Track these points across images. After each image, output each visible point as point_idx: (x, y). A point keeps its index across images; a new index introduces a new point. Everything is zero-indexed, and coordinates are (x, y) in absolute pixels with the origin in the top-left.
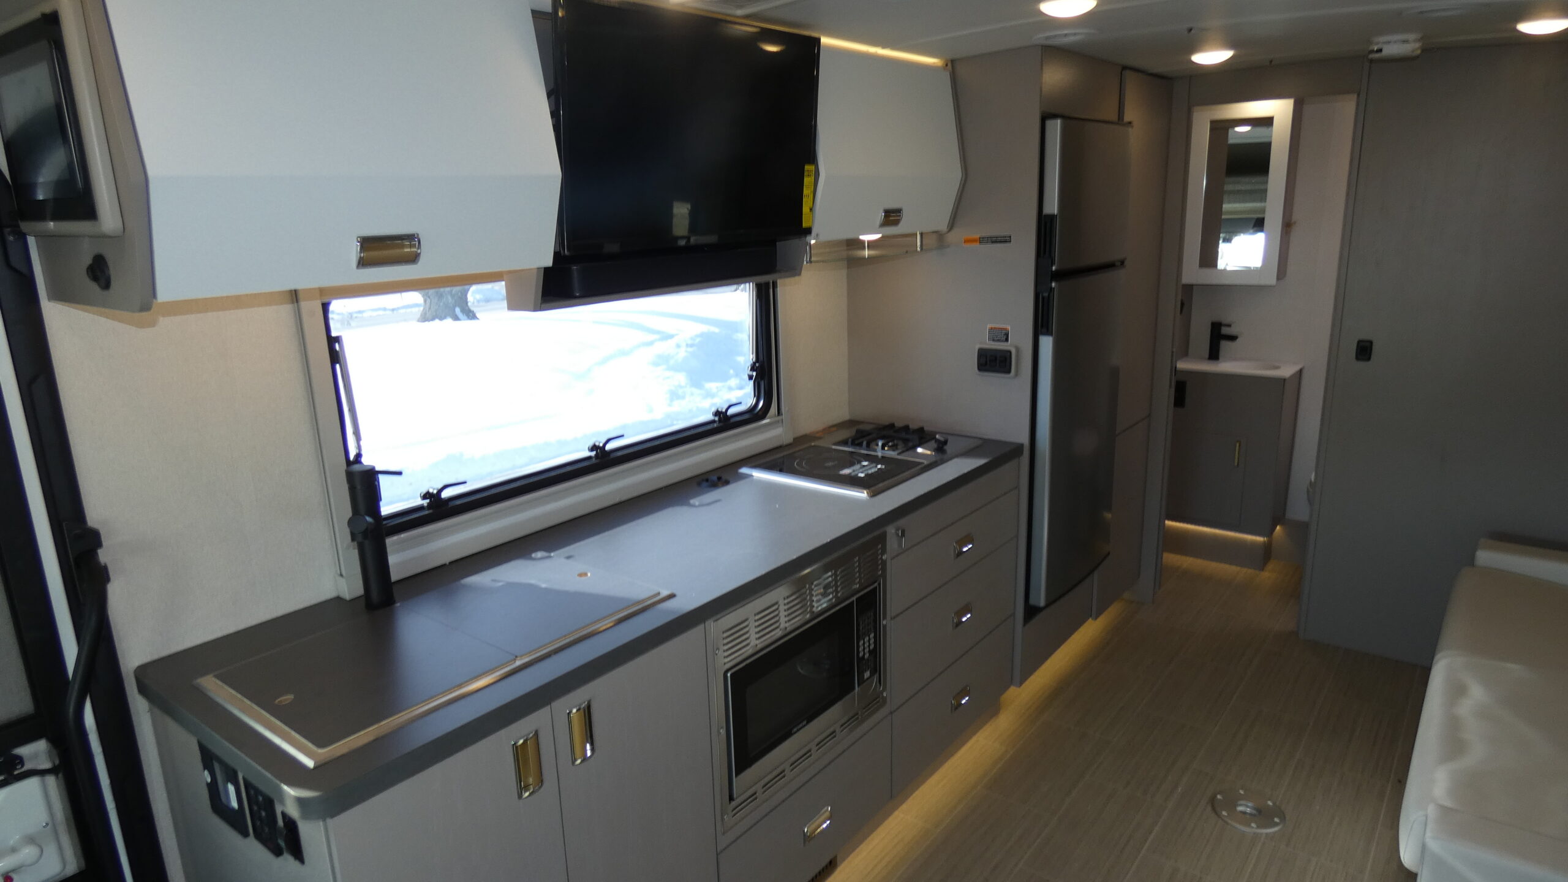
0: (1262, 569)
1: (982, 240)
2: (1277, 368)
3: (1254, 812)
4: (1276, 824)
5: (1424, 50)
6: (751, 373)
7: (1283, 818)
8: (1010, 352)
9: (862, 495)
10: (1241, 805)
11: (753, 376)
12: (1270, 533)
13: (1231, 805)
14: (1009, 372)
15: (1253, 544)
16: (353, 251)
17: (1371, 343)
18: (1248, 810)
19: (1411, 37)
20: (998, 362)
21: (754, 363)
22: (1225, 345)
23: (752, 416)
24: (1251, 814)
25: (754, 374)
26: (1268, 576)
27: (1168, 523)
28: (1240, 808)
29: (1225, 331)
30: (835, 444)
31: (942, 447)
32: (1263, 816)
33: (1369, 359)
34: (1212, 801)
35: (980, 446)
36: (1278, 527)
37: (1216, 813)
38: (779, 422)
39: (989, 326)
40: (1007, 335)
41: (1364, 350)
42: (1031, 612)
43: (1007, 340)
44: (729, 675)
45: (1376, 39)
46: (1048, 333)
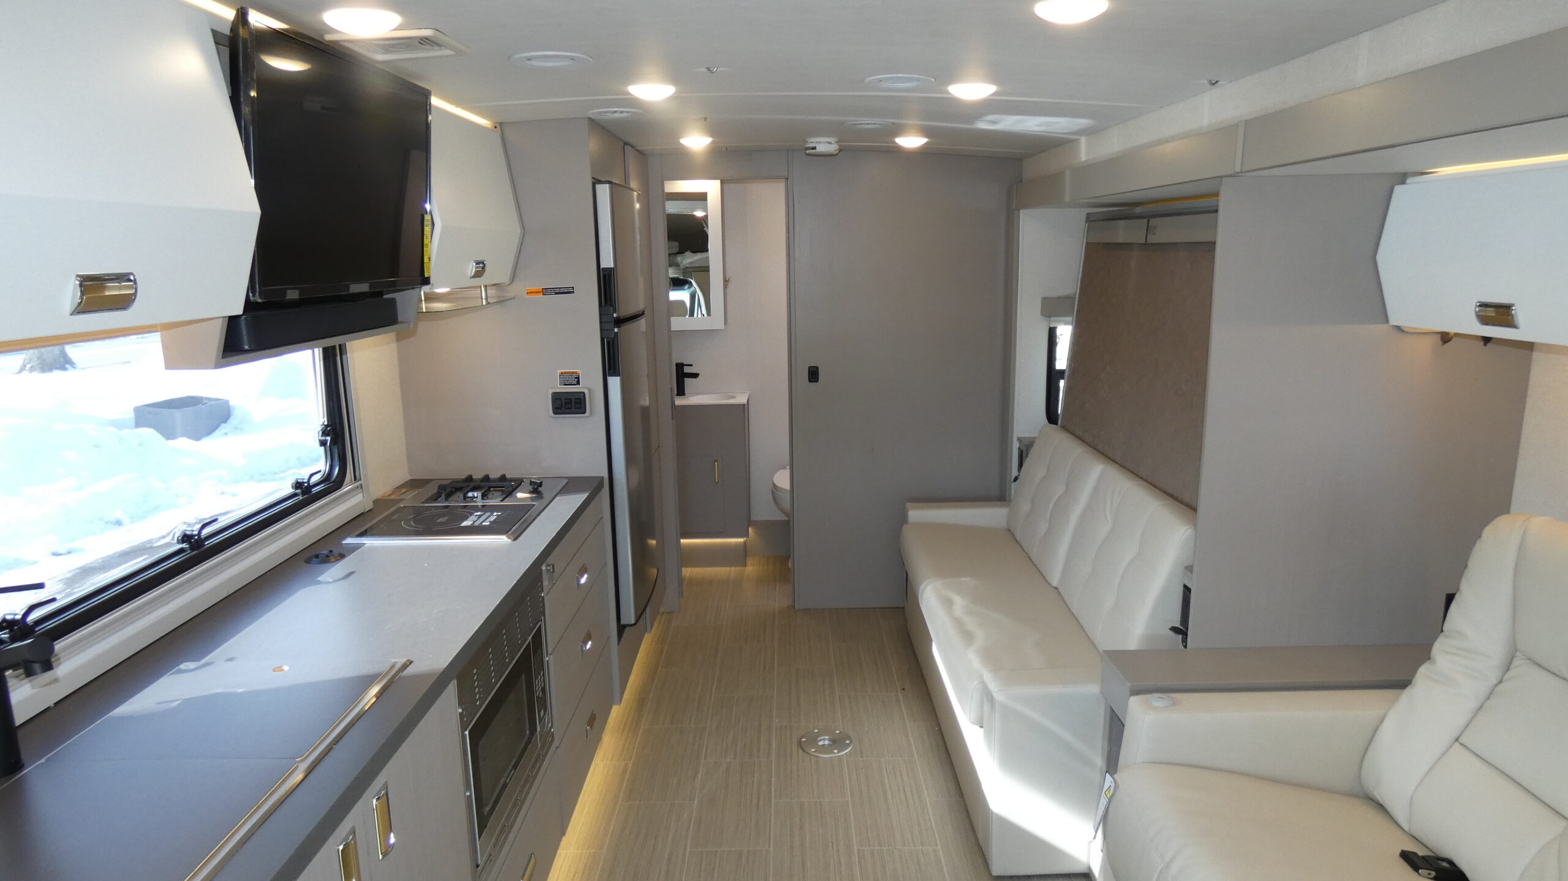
0: (745, 565)
1: (545, 291)
2: (734, 397)
3: (831, 743)
4: (848, 745)
5: (840, 150)
6: (323, 438)
7: (849, 738)
8: (584, 393)
9: (503, 539)
10: (820, 740)
11: (326, 441)
12: (746, 535)
13: (813, 740)
14: (584, 412)
15: (737, 545)
16: (70, 293)
17: (817, 368)
18: (827, 742)
19: (832, 140)
20: (573, 404)
21: (326, 426)
22: (688, 381)
23: (332, 484)
24: (829, 745)
25: (329, 438)
26: (752, 568)
27: (683, 541)
28: (820, 743)
29: (687, 370)
30: (427, 501)
31: (537, 489)
32: (838, 742)
33: (817, 381)
34: (800, 744)
35: (571, 485)
36: (750, 529)
37: (807, 753)
38: (357, 487)
39: (559, 371)
40: (578, 378)
41: (813, 374)
42: (621, 629)
43: (578, 383)
44: (467, 733)
45: (810, 140)
46: (615, 373)
